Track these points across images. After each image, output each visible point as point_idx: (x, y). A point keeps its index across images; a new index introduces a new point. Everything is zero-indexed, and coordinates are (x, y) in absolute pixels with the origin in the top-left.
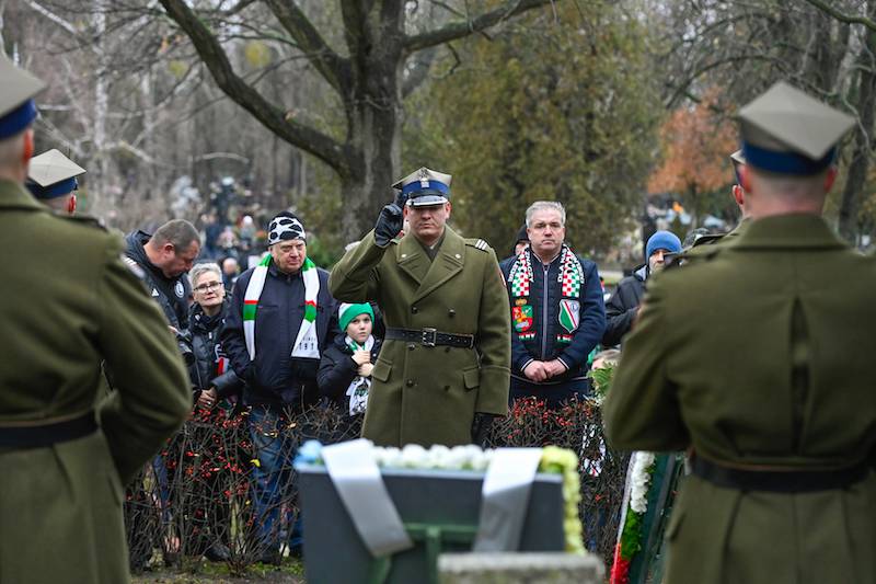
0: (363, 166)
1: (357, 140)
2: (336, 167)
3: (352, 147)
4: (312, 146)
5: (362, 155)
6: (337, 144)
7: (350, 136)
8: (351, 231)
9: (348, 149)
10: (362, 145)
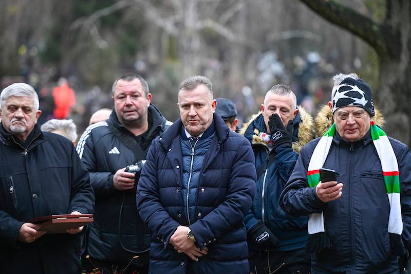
0: (399, 44)
1: (395, 20)
2: (373, 44)
3: (390, 27)
4: (351, 26)
5: (399, 35)
6: (375, 24)
7: (389, 16)
8: (386, 105)
9: (385, 29)
10: (399, 25)
